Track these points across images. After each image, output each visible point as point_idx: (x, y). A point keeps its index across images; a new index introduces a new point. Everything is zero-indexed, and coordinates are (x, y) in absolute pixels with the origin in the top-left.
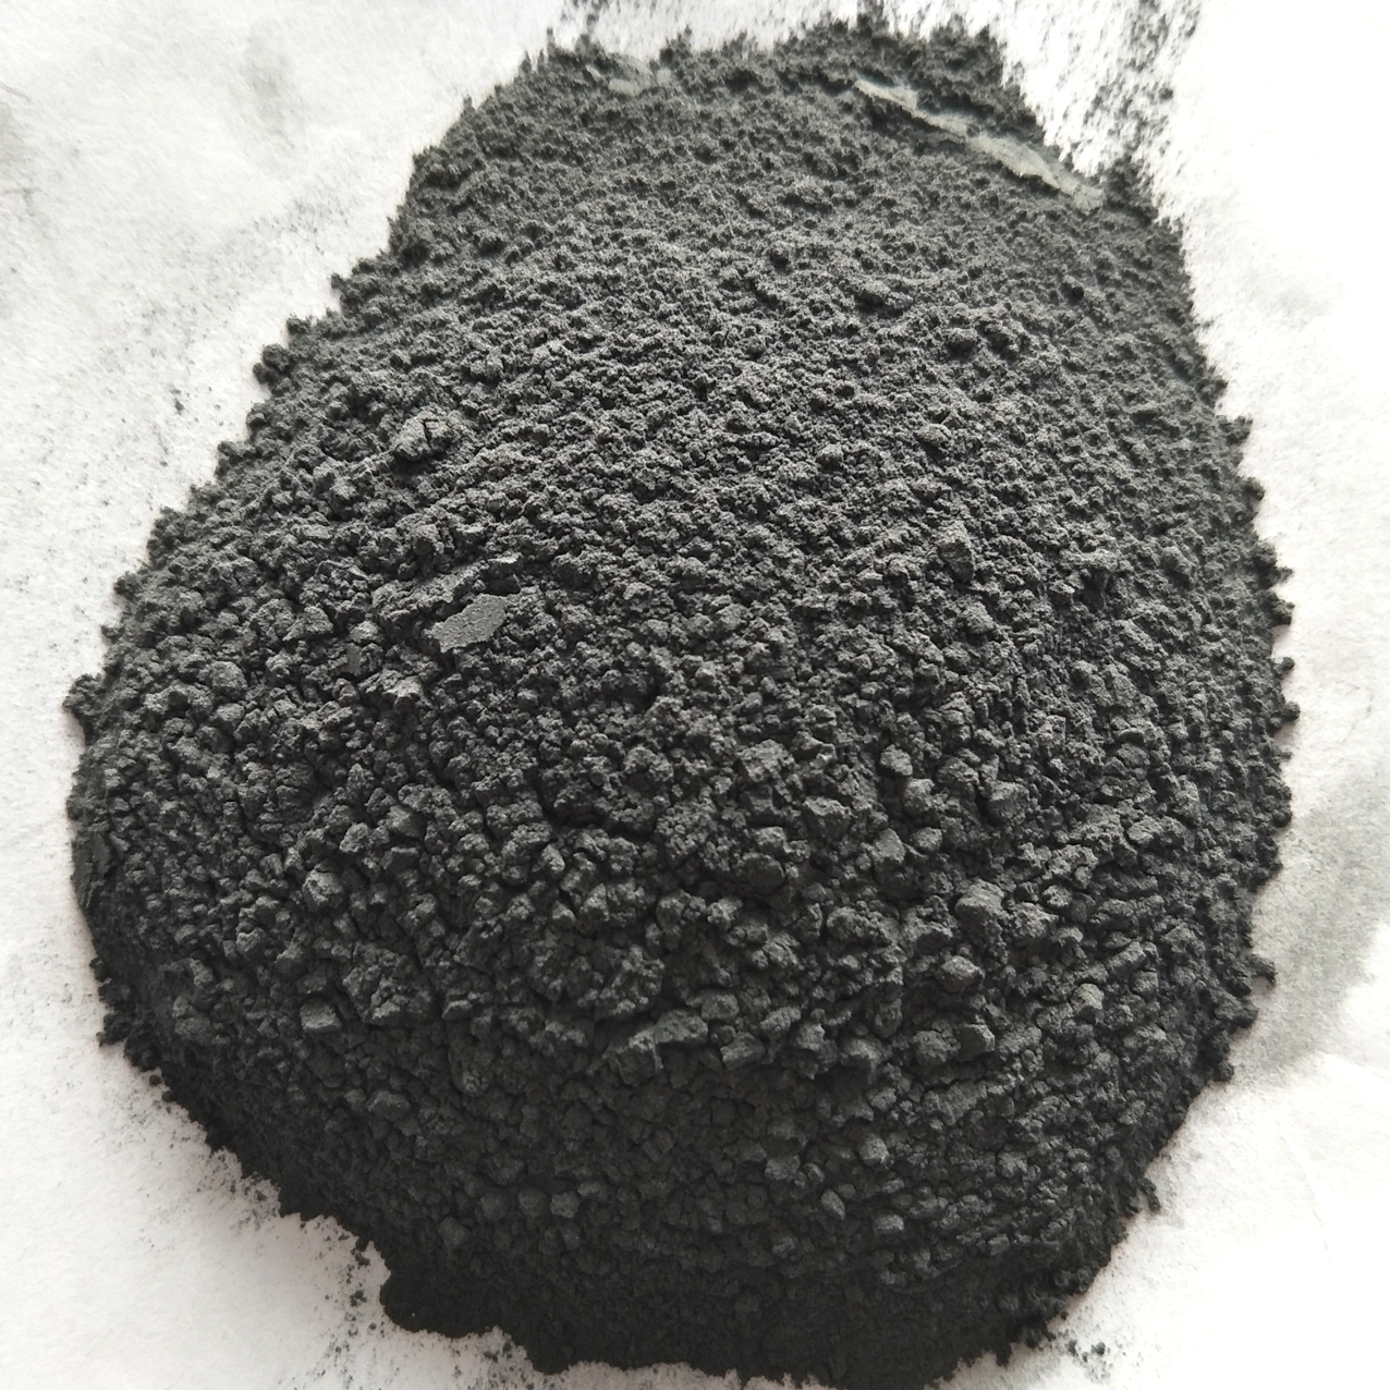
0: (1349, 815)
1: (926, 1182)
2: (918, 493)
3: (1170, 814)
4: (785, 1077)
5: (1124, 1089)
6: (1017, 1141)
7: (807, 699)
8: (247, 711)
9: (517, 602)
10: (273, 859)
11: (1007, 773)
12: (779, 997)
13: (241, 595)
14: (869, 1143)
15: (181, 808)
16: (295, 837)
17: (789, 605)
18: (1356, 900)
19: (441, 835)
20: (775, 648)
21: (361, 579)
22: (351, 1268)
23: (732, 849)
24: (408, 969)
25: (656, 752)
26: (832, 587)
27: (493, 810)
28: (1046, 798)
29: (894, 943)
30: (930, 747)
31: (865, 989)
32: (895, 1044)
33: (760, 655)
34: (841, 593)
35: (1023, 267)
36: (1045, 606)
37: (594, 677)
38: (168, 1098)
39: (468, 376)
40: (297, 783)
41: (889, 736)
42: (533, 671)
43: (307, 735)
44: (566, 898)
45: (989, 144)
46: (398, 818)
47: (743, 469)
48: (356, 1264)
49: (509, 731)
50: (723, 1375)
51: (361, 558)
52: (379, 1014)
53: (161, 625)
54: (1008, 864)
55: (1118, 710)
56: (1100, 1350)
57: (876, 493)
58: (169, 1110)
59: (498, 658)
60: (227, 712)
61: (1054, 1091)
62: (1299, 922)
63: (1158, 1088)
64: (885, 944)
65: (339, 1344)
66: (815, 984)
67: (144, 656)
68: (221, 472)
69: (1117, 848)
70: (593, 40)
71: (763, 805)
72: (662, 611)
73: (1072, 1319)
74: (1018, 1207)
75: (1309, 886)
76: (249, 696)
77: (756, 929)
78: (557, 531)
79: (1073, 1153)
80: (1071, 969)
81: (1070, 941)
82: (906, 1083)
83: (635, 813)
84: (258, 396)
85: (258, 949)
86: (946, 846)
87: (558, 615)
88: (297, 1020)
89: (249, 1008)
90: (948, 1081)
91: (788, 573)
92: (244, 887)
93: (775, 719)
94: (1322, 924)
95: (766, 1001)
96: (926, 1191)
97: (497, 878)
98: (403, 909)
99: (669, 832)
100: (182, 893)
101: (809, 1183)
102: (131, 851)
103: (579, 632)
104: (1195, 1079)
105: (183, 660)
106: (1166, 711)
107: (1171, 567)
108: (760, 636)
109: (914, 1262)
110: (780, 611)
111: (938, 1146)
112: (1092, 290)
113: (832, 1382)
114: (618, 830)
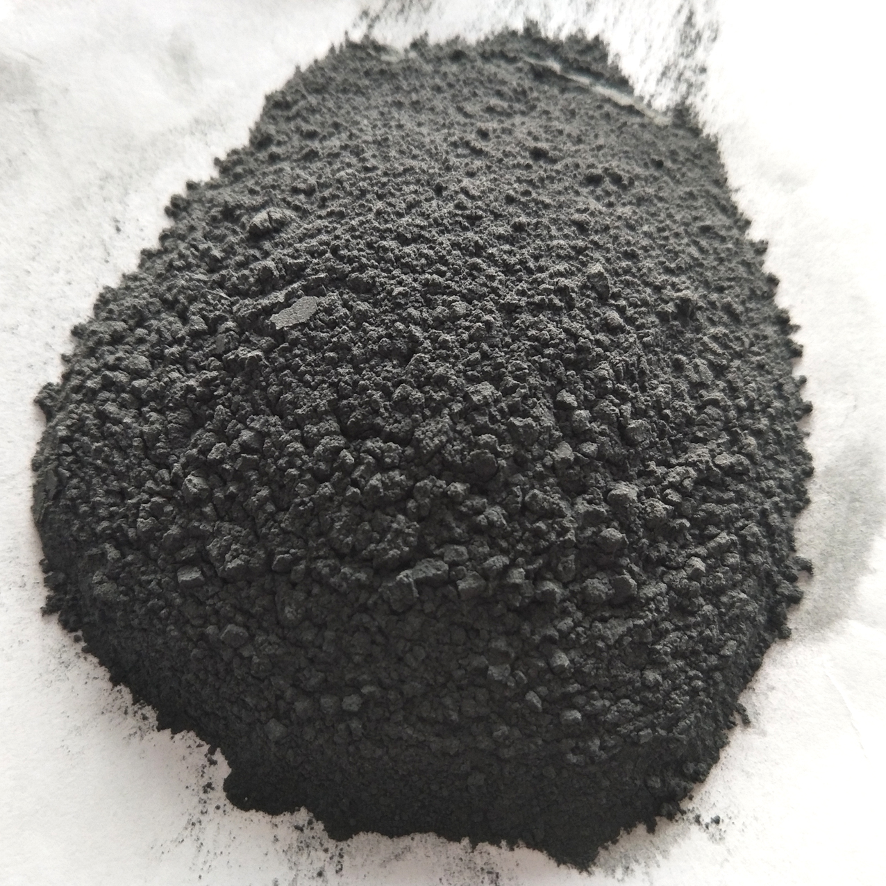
0: (850, 469)
1: (594, 687)
2: (574, 248)
3: (739, 452)
4: (499, 606)
5: (722, 632)
6: (657, 664)
7: (509, 358)
8: (150, 382)
9: (324, 301)
10: (164, 473)
11: (637, 414)
12: (496, 549)
13: (150, 319)
14: (556, 655)
15: (105, 445)
16: (179, 457)
17: (496, 303)
18: (859, 522)
19: (274, 445)
20: (488, 325)
22: (204, 767)
23: (463, 449)
24: (250, 538)
25: (413, 387)
26: (522, 293)
27: (308, 427)
28: (662, 433)
29: (569, 515)
30: (587, 393)
32: (571, 588)
33: (479, 329)
34: (529, 297)
35: (626, 148)
36: (653, 318)
37: (374, 343)
38: (85, 650)
39: (295, 191)
40: (181, 422)
41: (561, 384)
42: (335, 339)
43: (190, 389)
44: (355, 483)
45: (601, 90)
46: (246, 435)
47: (465, 229)
48: (207, 764)
49: (318, 378)
50: (459, 841)
52: (230, 566)
53: (100, 343)
54: (640, 475)
55: (702, 385)
56: (717, 821)
57: (548, 245)
58: (85, 659)
59: (313, 333)
61: (677, 629)
62: (825, 536)
63: (744, 634)
64: (563, 516)
65: (194, 820)
66: (518, 542)
67: (87, 361)
69: (709, 468)
70: (371, 38)
71: (482, 420)
72: (416, 305)
73: (696, 800)
74: (657, 710)
75: (829, 513)
76: (153, 374)
77: (478, 501)
78: (350, 260)
79: (692, 673)
80: (683, 547)
81: (682, 526)
82: (579, 615)
85: (151, 531)
86: (600, 455)
87: (350, 308)
88: (175, 578)
89: (143, 573)
90: (607, 615)
91: (495, 284)
92: (144, 491)
93: (489, 369)
94: (839, 537)
95: (486, 549)
96: (595, 692)
97: (310, 470)
98: (247, 497)
100: (103, 500)
101: (517, 683)
102: (71, 478)
103: (362, 317)
104: (767, 636)
105: (111, 359)
106: (732, 390)
107: (728, 309)
108: (478, 319)
109: (589, 747)
110: (490, 305)
111: (602, 661)
112: (668, 164)
113: (534, 845)
114: (390, 437)
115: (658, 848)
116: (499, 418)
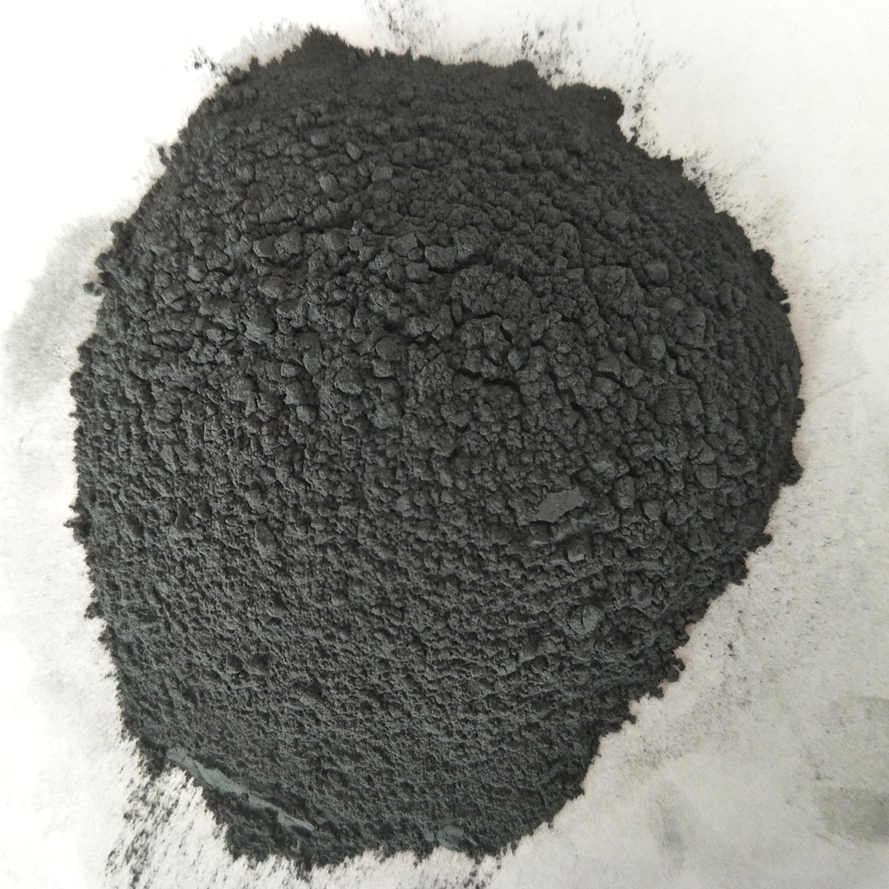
1: (297, 164)
3: (142, 380)
9: (532, 516)
11: (240, 406)
12: (382, 274)
14: (330, 187)
17: (367, 510)
19: (582, 377)
20: (377, 484)
21: (625, 535)
23: (406, 363)
25: (451, 422)
26: (341, 519)
27: (550, 390)
30: (286, 422)
31: (330, 279)
33: (386, 479)
34: (336, 516)
35: (218, 713)
36: (214, 505)
37: (487, 469)
41: (310, 429)
43: (660, 441)
45: (237, 789)
49: (539, 439)
51: (625, 548)
53: (745, 512)
54: (241, 352)
55: (172, 443)
56: (197, 65)
57: (313, 576)
59: (545, 482)
60: (709, 457)
61: (218, 216)
63: (157, 218)
64: (317, 306)
68: (706, 605)
69: (176, 361)
70: (473, 861)
71: (387, 390)
73: (213, 84)
74: (243, 148)
77: (395, 315)
78: (506, 558)
79: (209, 180)
80: (206, 290)
81: (207, 307)
82: (308, 221)
83: (465, 386)
84: (682, 652)
86: (278, 364)
87: (507, 507)
90: (282, 223)
91: (368, 529)
93: (378, 441)
95: (389, 272)
99: (445, 375)
101: (366, 165)
104: (134, 224)
105: (733, 490)
106: (143, 441)
107: (137, 529)
108: (386, 491)
109: (305, 117)
110: (374, 507)
111: (289, 185)
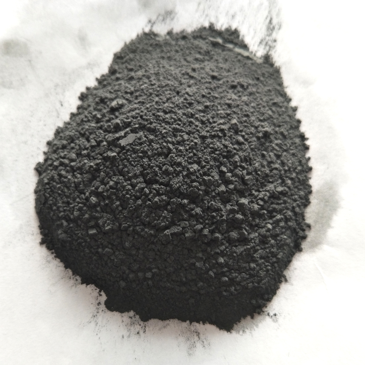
0: (325, 191)
1: (232, 269)
2: (226, 114)
3: (285, 186)
4: (200, 242)
5: (278, 250)
6: (254, 261)
7: (203, 155)
8: (77, 163)
9: (138, 135)
10: (83, 196)
11: (248, 174)
12: (199, 222)
13: (76, 140)
14: (219, 258)
15: (62, 186)
16: (88, 190)
17: (199, 135)
18: (328, 210)
19: (121, 186)
20: (196, 143)
21: (103, 134)
24: (113, 218)
25: (169, 166)
26: (208, 131)
27: (133, 180)
28: (257, 180)
29: (224, 210)
30: (231, 167)
31: (218, 220)
32: (224, 235)
33: (192, 145)
34: (210, 133)
35: (246, 73)
36: (255, 139)
37: (156, 150)
38: (55, 257)
39: (126, 93)
40: (88, 178)
41: (221, 164)
42: (142, 149)
43: (91, 166)
44: (149, 200)
45: (238, 50)
46: (111, 183)
47: (187, 108)
48: (99, 295)
49: (136, 163)
50: (185, 321)
51: (103, 130)
52: (107, 228)
53: (58, 148)
54: (249, 195)
55: (272, 162)
56: (275, 315)
57: (217, 113)
58: (56, 260)
59: (134, 147)
60: (73, 164)
61: (262, 249)
62: (315, 215)
63: (285, 250)
64: (222, 210)
65: (95, 315)
66: (206, 220)
67: (54, 155)
68: (71, 118)
69: (274, 192)
70: (152, 31)
71: (194, 177)
72: (170, 136)
73: (268, 308)
74: (254, 277)
75: (317, 207)
76: (78, 160)
77: (192, 206)
78: (147, 120)
79: (267, 264)
80: (264, 220)
81: (264, 213)
82: (227, 245)
83: (165, 180)
84: (79, 103)
85: (79, 216)
86: (235, 189)
87: (147, 138)
88: (87, 232)
89: (76, 231)
90: (237, 244)
91: (198, 128)
92: (76, 202)
93: (196, 159)
95: (195, 223)
96: (233, 271)
97: (134, 195)
98: (112, 204)
99: (173, 183)
100: (61, 205)
101: (206, 268)
102: (50, 197)
103: (151, 141)
104: (294, 250)
105: (62, 155)
106: (283, 164)
108: (192, 141)
109: (231, 289)
110: (196, 136)
111: (235, 260)
112: (262, 79)
113: (212, 323)
114: (161, 184)
115: (254, 324)
116: (199, 176)
